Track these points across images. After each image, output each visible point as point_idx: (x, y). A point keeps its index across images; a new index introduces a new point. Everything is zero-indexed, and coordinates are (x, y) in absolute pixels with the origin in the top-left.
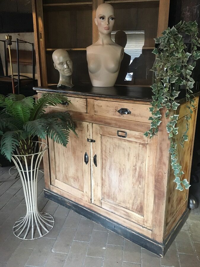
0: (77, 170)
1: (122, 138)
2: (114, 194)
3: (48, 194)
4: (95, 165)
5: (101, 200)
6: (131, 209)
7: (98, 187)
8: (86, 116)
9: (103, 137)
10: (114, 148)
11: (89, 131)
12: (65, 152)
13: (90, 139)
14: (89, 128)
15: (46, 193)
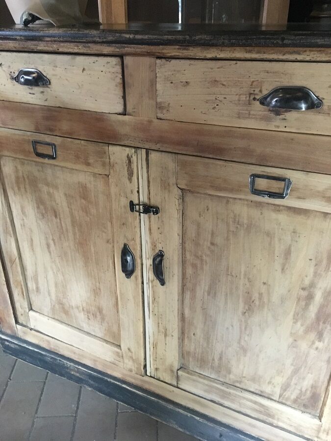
0: (96, 292)
1: (266, 199)
2: (221, 358)
3: (12, 346)
4: (157, 282)
5: (178, 370)
6: (276, 397)
7: (167, 338)
8: (124, 123)
9: (189, 198)
10: (228, 231)
11: (135, 178)
12: (53, 240)
13: (139, 205)
14: (134, 166)
15: (7, 343)
